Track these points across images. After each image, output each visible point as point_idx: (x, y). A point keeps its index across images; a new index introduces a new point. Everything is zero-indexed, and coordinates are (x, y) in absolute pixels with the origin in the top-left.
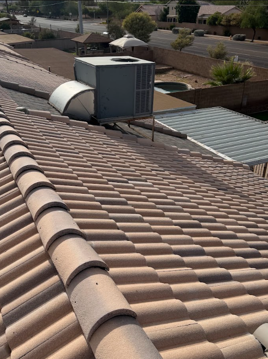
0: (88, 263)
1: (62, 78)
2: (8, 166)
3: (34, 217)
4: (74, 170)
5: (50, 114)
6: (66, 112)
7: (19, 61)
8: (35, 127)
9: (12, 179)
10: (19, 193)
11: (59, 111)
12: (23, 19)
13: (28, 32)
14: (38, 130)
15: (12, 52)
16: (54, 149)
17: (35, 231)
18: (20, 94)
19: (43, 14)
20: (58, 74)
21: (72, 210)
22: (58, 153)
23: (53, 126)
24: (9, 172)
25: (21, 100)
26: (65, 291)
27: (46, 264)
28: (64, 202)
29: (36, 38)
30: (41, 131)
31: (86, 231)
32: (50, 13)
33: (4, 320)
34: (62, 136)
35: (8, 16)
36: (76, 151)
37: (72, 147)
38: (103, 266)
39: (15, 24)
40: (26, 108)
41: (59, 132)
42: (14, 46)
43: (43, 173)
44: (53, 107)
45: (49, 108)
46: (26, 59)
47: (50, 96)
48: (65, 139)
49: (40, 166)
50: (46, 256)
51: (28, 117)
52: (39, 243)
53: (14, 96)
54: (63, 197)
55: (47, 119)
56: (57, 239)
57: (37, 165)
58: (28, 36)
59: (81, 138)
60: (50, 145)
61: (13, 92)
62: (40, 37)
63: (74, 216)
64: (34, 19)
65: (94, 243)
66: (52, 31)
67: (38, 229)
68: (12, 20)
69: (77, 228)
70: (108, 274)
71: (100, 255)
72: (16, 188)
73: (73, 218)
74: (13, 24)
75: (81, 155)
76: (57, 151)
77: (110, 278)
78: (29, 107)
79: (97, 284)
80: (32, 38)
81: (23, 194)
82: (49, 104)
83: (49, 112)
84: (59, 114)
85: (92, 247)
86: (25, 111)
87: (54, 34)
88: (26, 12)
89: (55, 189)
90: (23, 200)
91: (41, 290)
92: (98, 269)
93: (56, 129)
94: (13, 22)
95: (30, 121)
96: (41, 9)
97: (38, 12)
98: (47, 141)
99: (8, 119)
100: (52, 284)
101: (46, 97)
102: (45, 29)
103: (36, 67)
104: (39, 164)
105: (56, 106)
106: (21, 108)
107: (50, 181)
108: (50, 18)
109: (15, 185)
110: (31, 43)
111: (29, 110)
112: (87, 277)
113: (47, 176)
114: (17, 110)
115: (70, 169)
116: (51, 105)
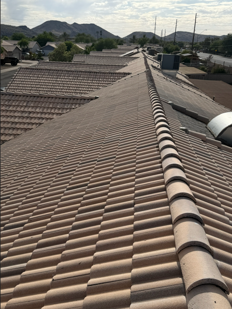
0: (211, 279)
1: (223, 107)
2: (163, 172)
3: (173, 221)
4: (216, 190)
5: (205, 137)
6: (220, 137)
7: (190, 89)
8: (191, 145)
9: (163, 183)
10: (166, 196)
11: (214, 136)
12: (202, 56)
13: (204, 67)
14: (193, 148)
15: (187, 81)
16: (202, 167)
17: (171, 232)
18: (185, 116)
19: (220, 53)
20: (221, 104)
21: (206, 226)
22: (204, 172)
23: (206, 147)
24: (163, 177)
25: (185, 121)
26: (185, 295)
27: (174, 264)
28: (201, 216)
29: (209, 71)
30: (194, 150)
31: (215, 249)
32: (226, 52)
33: (131, 296)
34: (211, 157)
35: (191, 53)
36: (221, 173)
37: (218, 169)
38: (224, 288)
39: (195, 59)
40: (188, 129)
41: (209, 153)
42: (190, 76)
43: (189, 185)
44: (210, 131)
45: (205, 131)
46: (196, 88)
47: (209, 121)
48: (213, 161)
49: (187, 179)
50: (176, 257)
51: (187, 137)
52: (172, 244)
53: (181, 117)
54: (201, 212)
55: (202, 141)
56: (188, 247)
57: (185, 177)
58: (203, 69)
59: (227, 162)
60: (200, 163)
61: (180, 114)
62: (212, 71)
63: (207, 231)
64: (211, 56)
65: (220, 263)
66: (224, 67)
67: (175, 232)
68: (193, 56)
69: (207, 243)
70: (227, 298)
71: (223, 276)
72: (165, 192)
73: (206, 233)
74: (193, 59)
75: (224, 178)
76: (204, 169)
77: (228, 302)
78: (189, 127)
79: (215, 302)
80: (205, 71)
81: (169, 199)
82: (207, 128)
83: (205, 135)
84: (213, 137)
85: (217, 266)
86: (186, 131)
87: (225, 70)
88: (207, 50)
89: (195, 202)
90: (168, 204)
91: (165, 285)
92: (219, 289)
93: (208, 150)
94: (194, 57)
95: (188, 139)
96: (219, 49)
97: (216, 51)
98: (198, 159)
99: (172, 135)
100: (175, 283)
101: (206, 121)
102: (219, 65)
103: (203, 95)
104: (187, 177)
105: (213, 131)
106: (184, 128)
107: (193, 194)
108: (226, 56)
109: (165, 189)
110: (204, 75)
111: (189, 131)
112: (208, 292)
113: (192, 189)
114: (180, 129)
115: (212, 188)
116: (208, 129)
